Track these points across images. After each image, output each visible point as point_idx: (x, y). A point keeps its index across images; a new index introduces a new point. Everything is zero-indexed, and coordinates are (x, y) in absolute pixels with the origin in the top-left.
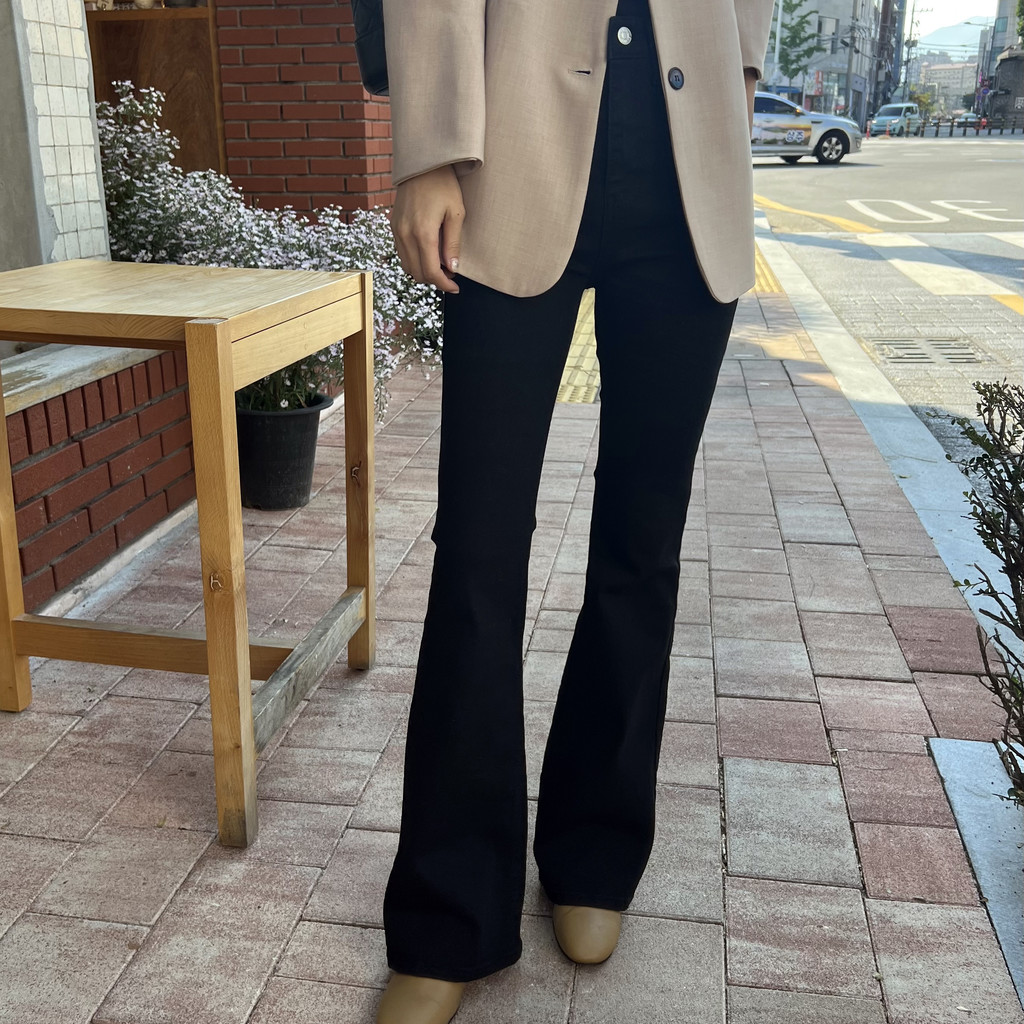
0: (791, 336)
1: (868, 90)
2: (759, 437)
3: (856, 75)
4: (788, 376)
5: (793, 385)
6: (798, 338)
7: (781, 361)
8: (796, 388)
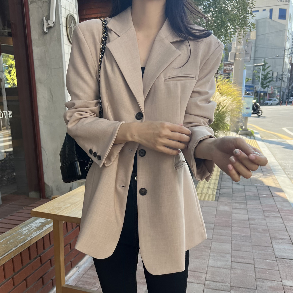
0: (270, 177)
1: (286, 91)
2: (265, 216)
3: (283, 87)
4: (271, 193)
5: (273, 197)
6: (273, 178)
7: (269, 187)
8: (274, 198)
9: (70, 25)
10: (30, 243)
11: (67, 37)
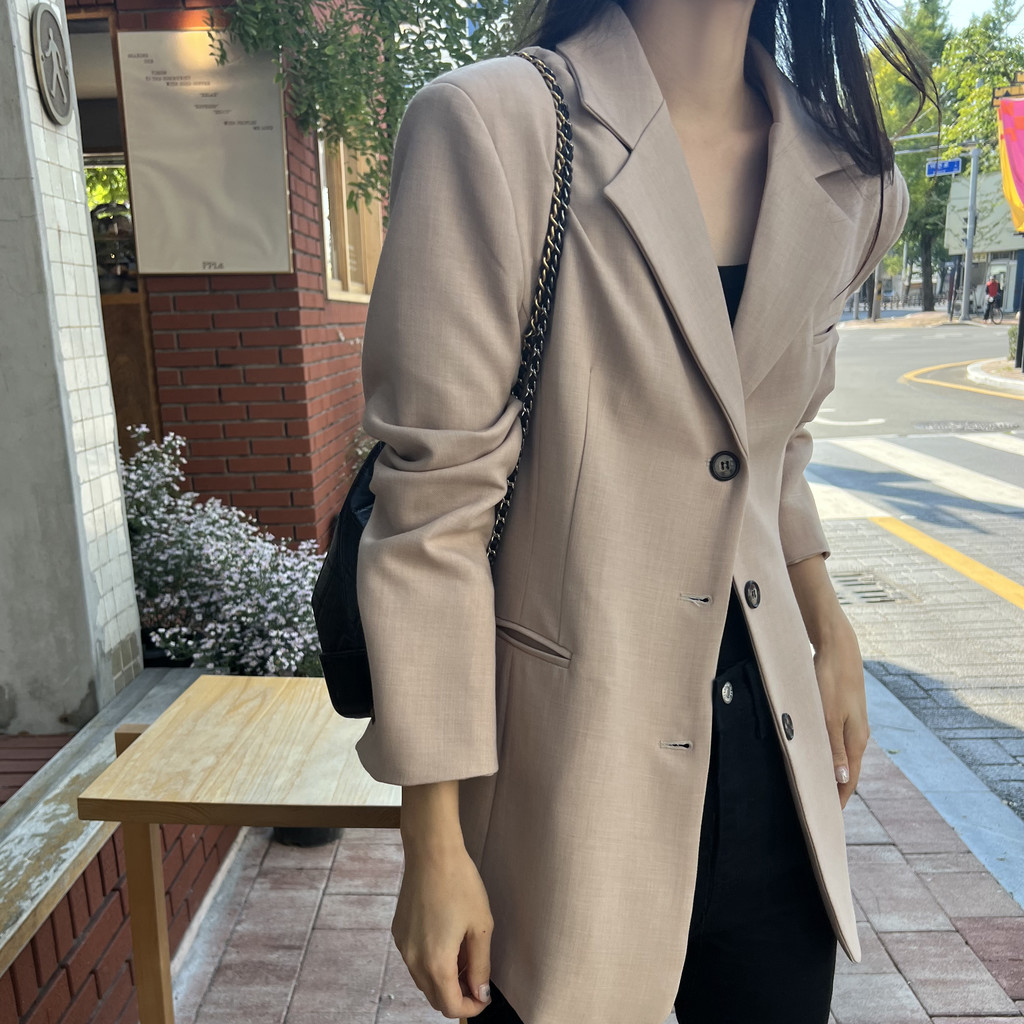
9: (46, 48)
10: (34, 925)
11: (37, 95)
